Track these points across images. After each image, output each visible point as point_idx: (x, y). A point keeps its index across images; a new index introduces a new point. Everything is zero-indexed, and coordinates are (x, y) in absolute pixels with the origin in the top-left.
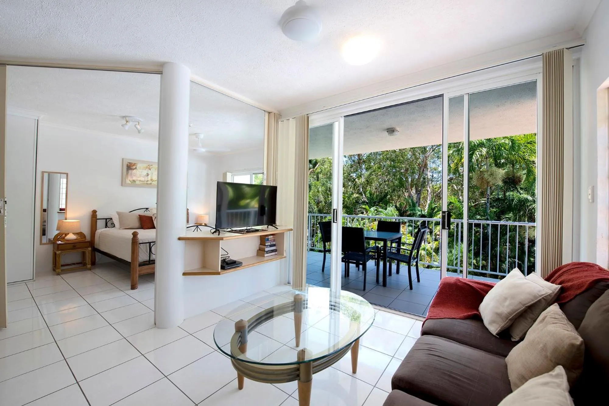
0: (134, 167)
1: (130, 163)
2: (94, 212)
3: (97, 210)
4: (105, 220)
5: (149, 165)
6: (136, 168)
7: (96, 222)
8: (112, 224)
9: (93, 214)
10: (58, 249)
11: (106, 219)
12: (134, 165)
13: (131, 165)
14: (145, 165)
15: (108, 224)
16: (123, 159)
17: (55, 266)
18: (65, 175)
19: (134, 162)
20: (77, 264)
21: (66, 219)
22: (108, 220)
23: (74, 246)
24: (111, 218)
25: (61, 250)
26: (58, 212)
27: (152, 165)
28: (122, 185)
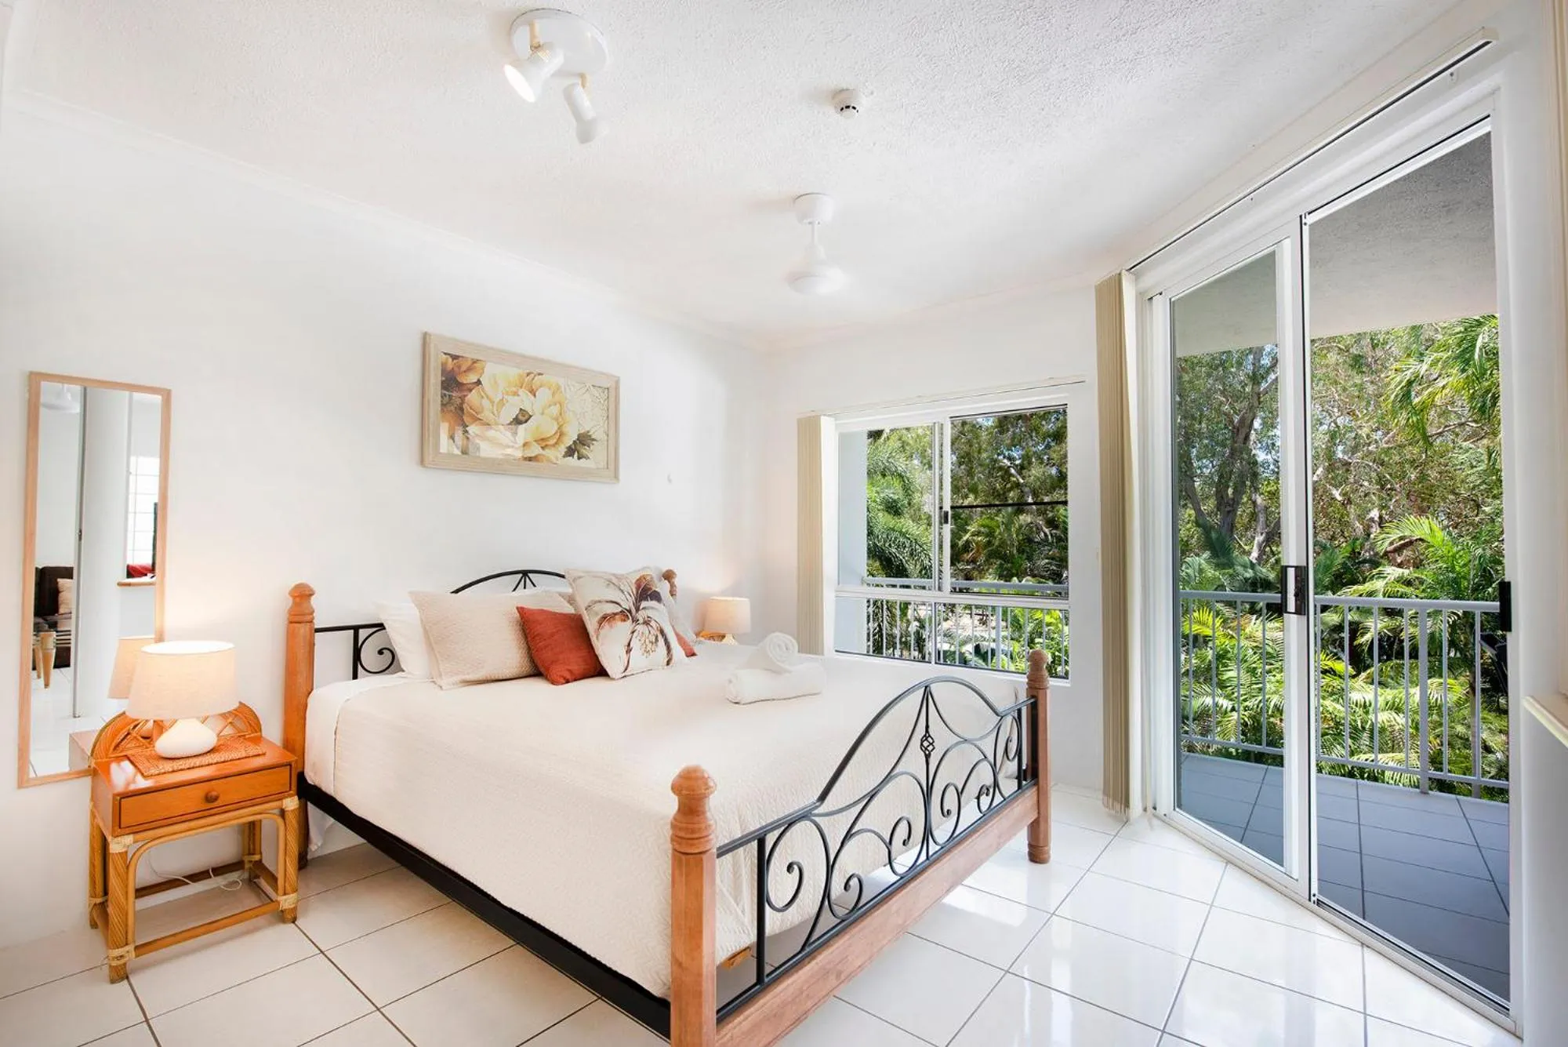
0: (472, 378)
1: (455, 357)
2: (302, 595)
3: (313, 585)
4: (352, 632)
5: (528, 374)
6: (479, 382)
7: (312, 645)
8: (380, 652)
9: (296, 604)
10: (120, 825)
11: (356, 629)
12: (469, 370)
13: (459, 367)
14: (513, 372)
15: (364, 656)
16: (425, 337)
17: (99, 900)
18: (157, 399)
19: (470, 355)
20: (219, 871)
21: (160, 638)
22: (363, 633)
23: (209, 799)
24: (379, 622)
25: (136, 829)
26: (120, 584)
27: (540, 374)
28: (422, 462)
